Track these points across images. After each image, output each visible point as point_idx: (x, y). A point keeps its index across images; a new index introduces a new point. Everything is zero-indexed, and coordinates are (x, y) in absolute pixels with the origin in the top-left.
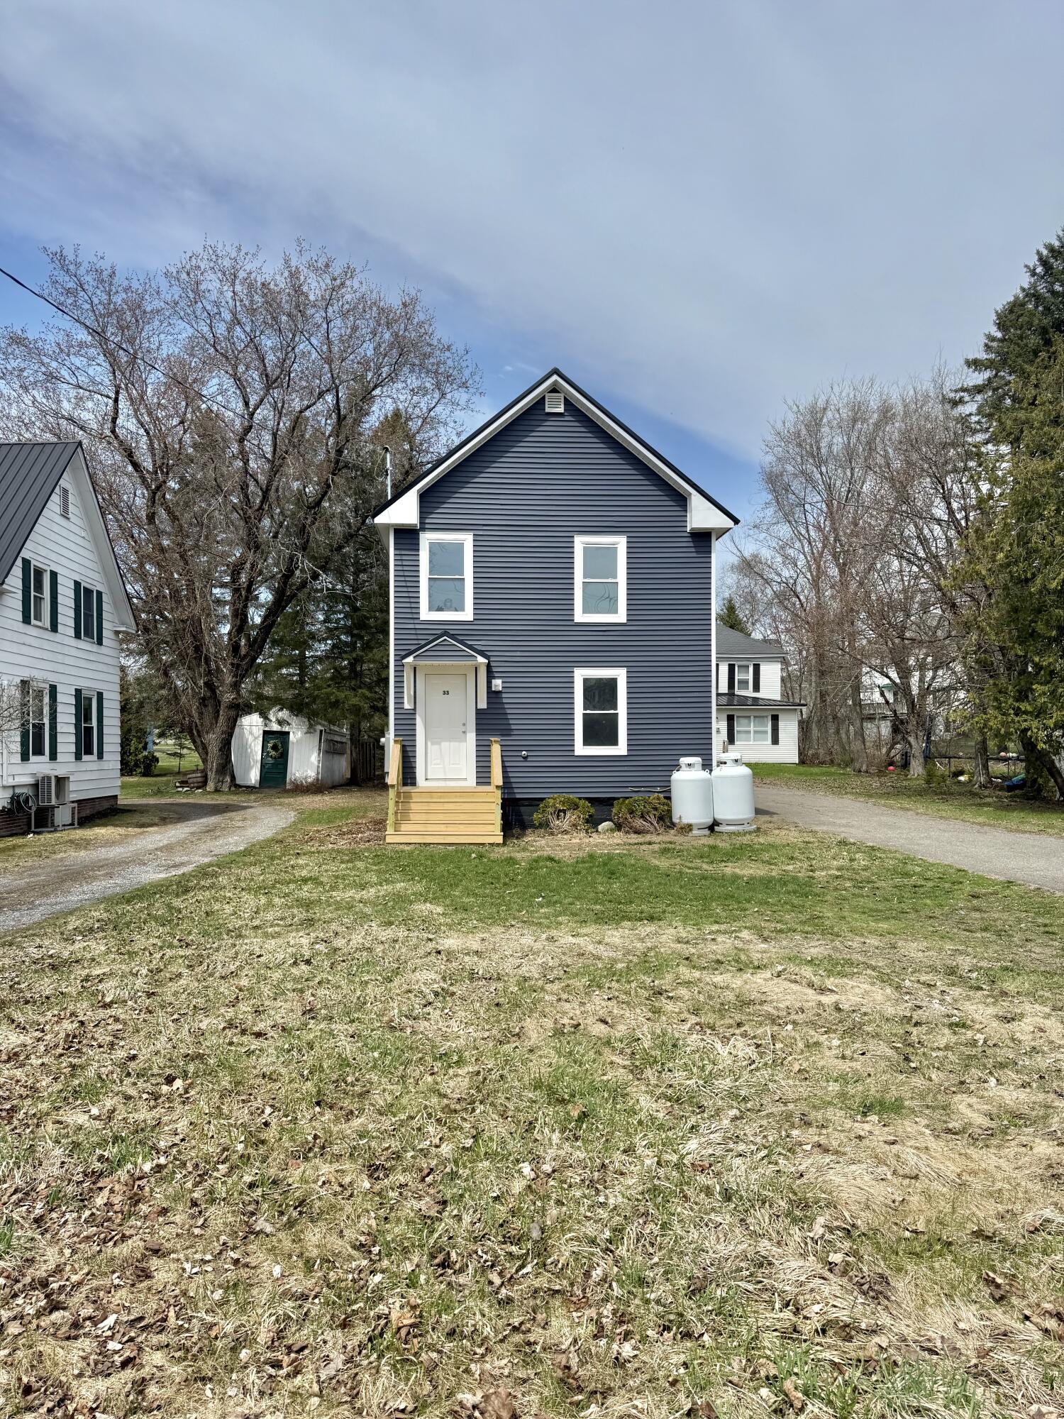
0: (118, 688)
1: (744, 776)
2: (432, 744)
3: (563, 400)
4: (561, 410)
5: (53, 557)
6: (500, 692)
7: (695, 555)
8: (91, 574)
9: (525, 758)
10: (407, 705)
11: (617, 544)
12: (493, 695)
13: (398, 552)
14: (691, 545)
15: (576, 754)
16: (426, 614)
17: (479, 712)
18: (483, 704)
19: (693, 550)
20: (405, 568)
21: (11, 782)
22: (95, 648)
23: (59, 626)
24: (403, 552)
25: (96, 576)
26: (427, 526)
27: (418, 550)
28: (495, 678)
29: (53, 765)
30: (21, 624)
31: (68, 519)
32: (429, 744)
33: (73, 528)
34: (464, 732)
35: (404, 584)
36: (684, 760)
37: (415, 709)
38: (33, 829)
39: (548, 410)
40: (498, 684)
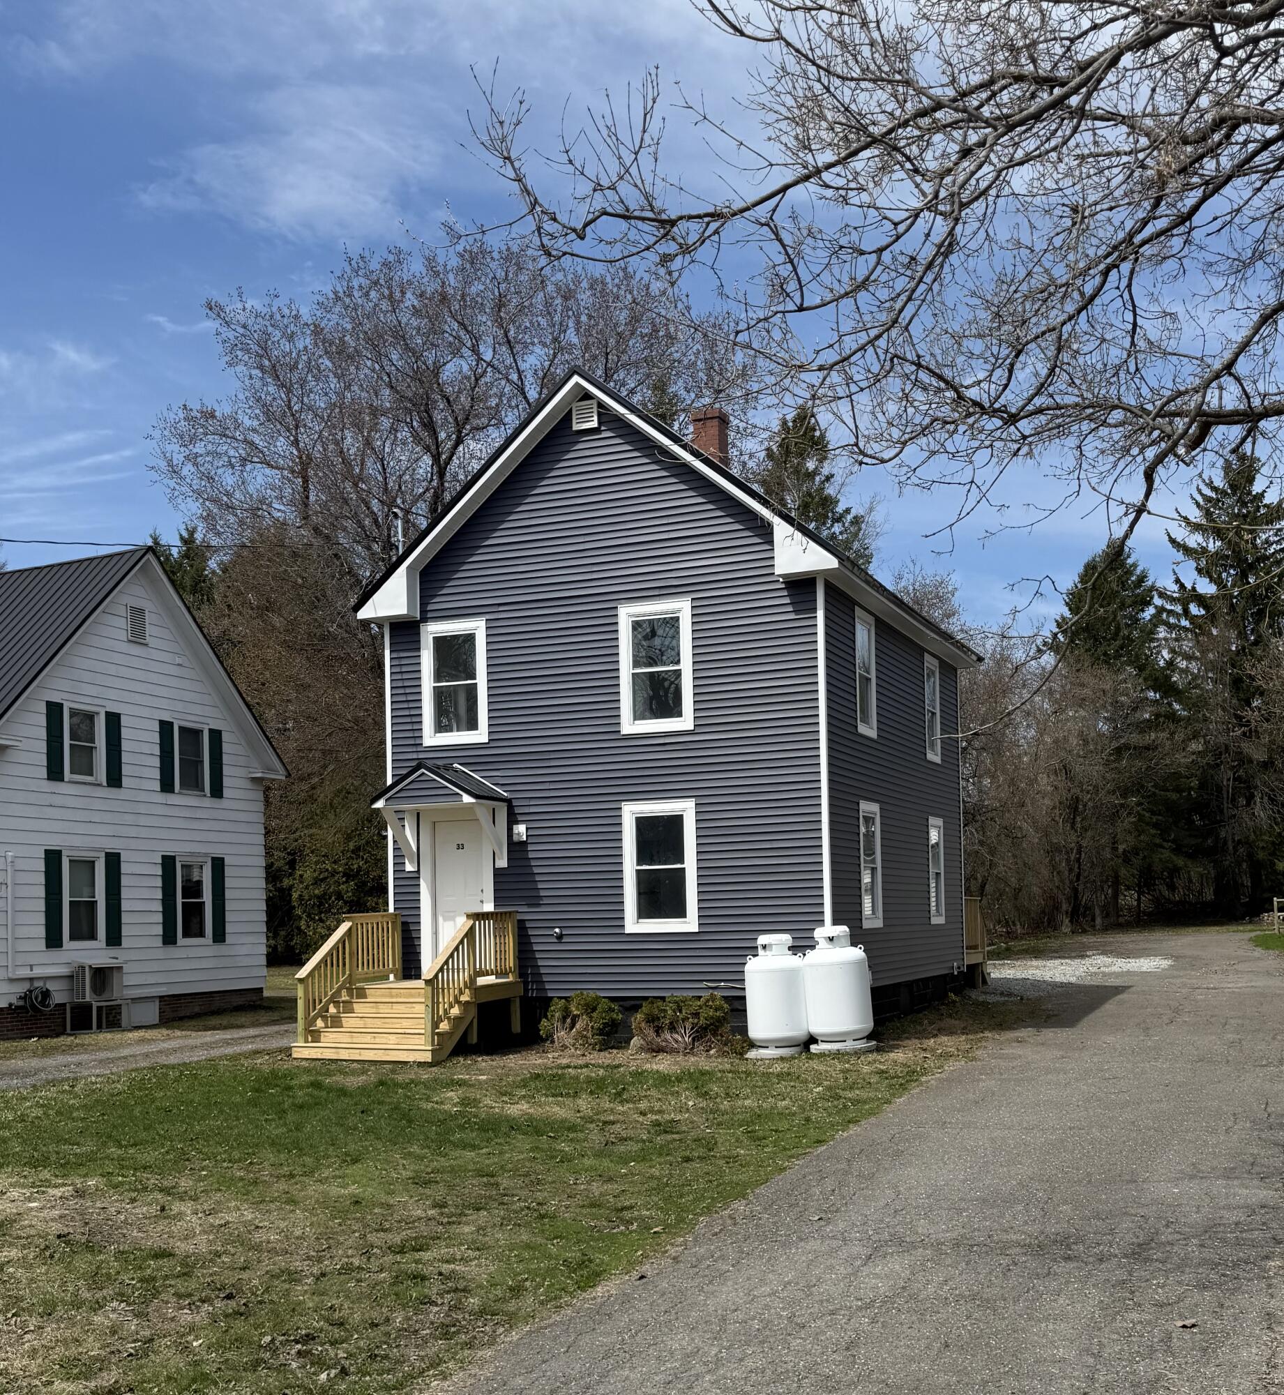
0: (262, 851)
1: (858, 963)
2: (445, 920)
3: (595, 410)
4: (594, 424)
5: (112, 694)
6: (524, 843)
7: (792, 616)
8: (198, 710)
9: (560, 937)
10: (409, 867)
11: (679, 611)
12: (516, 849)
13: (395, 655)
14: (787, 601)
15: (627, 931)
16: (431, 738)
17: (498, 873)
18: (503, 863)
19: (790, 609)
20: (405, 676)
21: (25, 972)
22: (208, 802)
23: (124, 779)
24: (402, 654)
25: (208, 711)
26: (429, 615)
27: (419, 649)
28: (517, 822)
29: (114, 952)
30: (46, 782)
31: (146, 645)
32: (440, 919)
33: (155, 655)
34: (482, 902)
35: (403, 698)
36: (763, 939)
37: (418, 871)
38: (68, 1031)
39: (576, 427)
40: (521, 829)
